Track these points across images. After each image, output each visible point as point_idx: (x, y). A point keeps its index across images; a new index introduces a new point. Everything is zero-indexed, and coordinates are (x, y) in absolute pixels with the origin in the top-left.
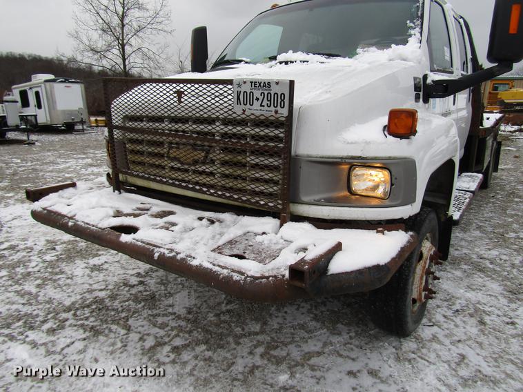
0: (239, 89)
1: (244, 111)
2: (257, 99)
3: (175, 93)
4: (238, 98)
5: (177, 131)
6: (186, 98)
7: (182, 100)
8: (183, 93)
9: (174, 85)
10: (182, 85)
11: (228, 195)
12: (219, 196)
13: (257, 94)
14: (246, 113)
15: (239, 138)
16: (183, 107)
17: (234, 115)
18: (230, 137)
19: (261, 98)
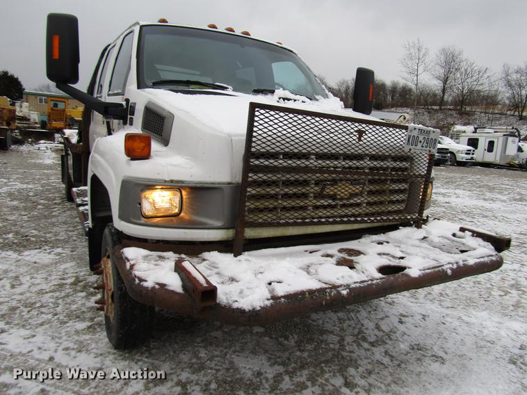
0: (410, 134)
1: (410, 149)
2: (420, 142)
3: (356, 131)
4: (409, 140)
5: (350, 167)
6: (366, 137)
7: (362, 139)
8: (364, 132)
9: (357, 124)
10: (364, 125)
11: (385, 218)
12: (378, 221)
13: (421, 138)
14: (411, 152)
15: (403, 171)
16: (361, 145)
17: (403, 153)
18: (397, 171)
19: (423, 141)
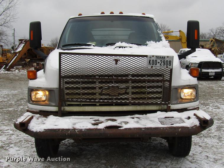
0: (150, 59)
1: (152, 67)
2: (159, 63)
3: (114, 60)
4: (150, 62)
6: (120, 62)
7: (118, 63)
8: (119, 60)
9: (113, 57)
10: (118, 57)
13: (159, 61)
16: (118, 66)
19: (160, 62)
